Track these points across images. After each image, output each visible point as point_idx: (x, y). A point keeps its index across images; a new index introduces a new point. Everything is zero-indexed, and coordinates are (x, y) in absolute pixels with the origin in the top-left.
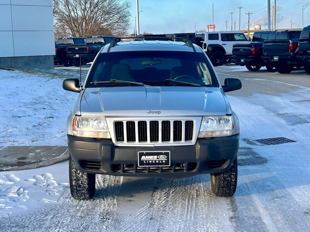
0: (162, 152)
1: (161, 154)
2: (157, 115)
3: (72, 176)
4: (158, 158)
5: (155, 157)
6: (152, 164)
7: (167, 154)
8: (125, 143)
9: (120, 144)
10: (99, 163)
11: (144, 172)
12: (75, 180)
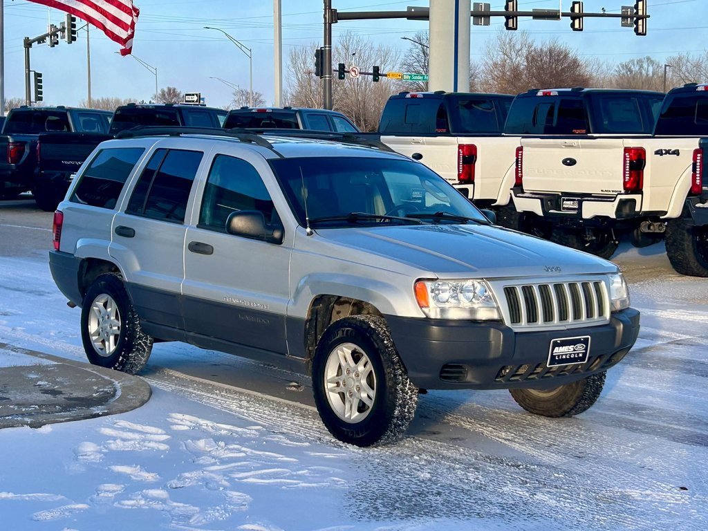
0: (580, 339)
1: (578, 341)
2: (557, 273)
3: (397, 398)
4: (574, 350)
5: (571, 348)
6: (571, 360)
7: (586, 342)
8: (523, 326)
9: (517, 328)
10: (461, 367)
11: (548, 377)
12: (400, 405)
